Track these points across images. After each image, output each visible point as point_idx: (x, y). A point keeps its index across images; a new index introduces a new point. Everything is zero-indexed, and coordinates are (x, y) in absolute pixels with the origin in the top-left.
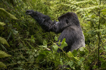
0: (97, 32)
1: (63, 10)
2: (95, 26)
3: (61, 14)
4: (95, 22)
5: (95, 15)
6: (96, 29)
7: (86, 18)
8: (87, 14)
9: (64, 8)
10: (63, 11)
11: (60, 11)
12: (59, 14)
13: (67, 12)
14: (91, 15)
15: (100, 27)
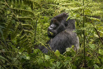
0: (81, 30)
1: (44, 7)
2: (80, 25)
3: (40, 12)
4: (80, 21)
5: (79, 15)
6: (81, 27)
7: (71, 17)
8: (72, 14)
9: (44, 5)
10: (43, 9)
11: (39, 9)
12: (38, 12)
13: (48, 10)
14: (76, 15)
15: (84, 26)
